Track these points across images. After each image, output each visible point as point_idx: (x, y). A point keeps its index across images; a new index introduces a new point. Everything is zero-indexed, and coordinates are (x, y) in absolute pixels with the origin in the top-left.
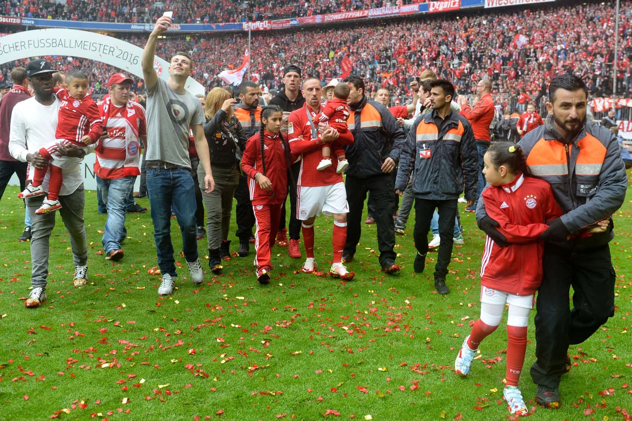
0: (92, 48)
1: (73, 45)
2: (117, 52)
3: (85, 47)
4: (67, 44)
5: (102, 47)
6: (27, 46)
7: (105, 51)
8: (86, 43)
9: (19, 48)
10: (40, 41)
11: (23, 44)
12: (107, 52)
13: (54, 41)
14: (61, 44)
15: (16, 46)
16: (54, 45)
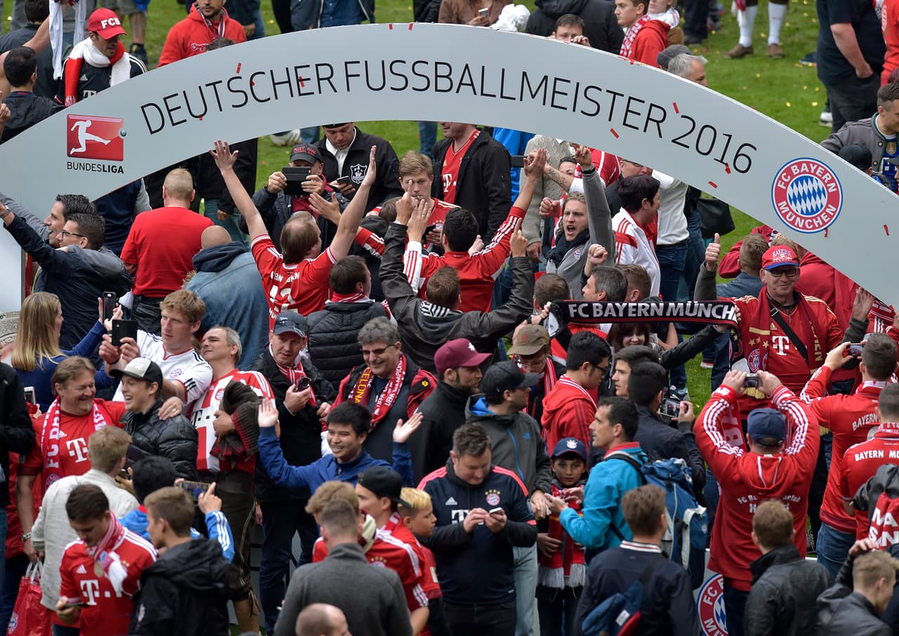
0: (583, 104)
1: (512, 88)
2: (675, 126)
3: (559, 100)
4: (492, 86)
5: (621, 103)
6: (339, 79)
7: (631, 119)
8: (561, 86)
9: (310, 86)
10: (389, 67)
11: (324, 72)
12: (639, 121)
13: (443, 70)
14: (468, 81)
15: (299, 80)
16: (443, 83)
